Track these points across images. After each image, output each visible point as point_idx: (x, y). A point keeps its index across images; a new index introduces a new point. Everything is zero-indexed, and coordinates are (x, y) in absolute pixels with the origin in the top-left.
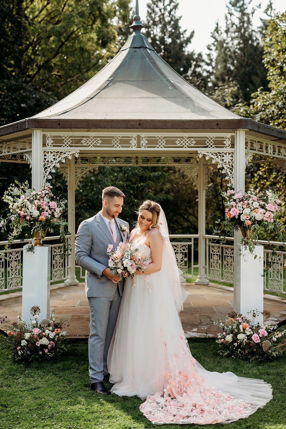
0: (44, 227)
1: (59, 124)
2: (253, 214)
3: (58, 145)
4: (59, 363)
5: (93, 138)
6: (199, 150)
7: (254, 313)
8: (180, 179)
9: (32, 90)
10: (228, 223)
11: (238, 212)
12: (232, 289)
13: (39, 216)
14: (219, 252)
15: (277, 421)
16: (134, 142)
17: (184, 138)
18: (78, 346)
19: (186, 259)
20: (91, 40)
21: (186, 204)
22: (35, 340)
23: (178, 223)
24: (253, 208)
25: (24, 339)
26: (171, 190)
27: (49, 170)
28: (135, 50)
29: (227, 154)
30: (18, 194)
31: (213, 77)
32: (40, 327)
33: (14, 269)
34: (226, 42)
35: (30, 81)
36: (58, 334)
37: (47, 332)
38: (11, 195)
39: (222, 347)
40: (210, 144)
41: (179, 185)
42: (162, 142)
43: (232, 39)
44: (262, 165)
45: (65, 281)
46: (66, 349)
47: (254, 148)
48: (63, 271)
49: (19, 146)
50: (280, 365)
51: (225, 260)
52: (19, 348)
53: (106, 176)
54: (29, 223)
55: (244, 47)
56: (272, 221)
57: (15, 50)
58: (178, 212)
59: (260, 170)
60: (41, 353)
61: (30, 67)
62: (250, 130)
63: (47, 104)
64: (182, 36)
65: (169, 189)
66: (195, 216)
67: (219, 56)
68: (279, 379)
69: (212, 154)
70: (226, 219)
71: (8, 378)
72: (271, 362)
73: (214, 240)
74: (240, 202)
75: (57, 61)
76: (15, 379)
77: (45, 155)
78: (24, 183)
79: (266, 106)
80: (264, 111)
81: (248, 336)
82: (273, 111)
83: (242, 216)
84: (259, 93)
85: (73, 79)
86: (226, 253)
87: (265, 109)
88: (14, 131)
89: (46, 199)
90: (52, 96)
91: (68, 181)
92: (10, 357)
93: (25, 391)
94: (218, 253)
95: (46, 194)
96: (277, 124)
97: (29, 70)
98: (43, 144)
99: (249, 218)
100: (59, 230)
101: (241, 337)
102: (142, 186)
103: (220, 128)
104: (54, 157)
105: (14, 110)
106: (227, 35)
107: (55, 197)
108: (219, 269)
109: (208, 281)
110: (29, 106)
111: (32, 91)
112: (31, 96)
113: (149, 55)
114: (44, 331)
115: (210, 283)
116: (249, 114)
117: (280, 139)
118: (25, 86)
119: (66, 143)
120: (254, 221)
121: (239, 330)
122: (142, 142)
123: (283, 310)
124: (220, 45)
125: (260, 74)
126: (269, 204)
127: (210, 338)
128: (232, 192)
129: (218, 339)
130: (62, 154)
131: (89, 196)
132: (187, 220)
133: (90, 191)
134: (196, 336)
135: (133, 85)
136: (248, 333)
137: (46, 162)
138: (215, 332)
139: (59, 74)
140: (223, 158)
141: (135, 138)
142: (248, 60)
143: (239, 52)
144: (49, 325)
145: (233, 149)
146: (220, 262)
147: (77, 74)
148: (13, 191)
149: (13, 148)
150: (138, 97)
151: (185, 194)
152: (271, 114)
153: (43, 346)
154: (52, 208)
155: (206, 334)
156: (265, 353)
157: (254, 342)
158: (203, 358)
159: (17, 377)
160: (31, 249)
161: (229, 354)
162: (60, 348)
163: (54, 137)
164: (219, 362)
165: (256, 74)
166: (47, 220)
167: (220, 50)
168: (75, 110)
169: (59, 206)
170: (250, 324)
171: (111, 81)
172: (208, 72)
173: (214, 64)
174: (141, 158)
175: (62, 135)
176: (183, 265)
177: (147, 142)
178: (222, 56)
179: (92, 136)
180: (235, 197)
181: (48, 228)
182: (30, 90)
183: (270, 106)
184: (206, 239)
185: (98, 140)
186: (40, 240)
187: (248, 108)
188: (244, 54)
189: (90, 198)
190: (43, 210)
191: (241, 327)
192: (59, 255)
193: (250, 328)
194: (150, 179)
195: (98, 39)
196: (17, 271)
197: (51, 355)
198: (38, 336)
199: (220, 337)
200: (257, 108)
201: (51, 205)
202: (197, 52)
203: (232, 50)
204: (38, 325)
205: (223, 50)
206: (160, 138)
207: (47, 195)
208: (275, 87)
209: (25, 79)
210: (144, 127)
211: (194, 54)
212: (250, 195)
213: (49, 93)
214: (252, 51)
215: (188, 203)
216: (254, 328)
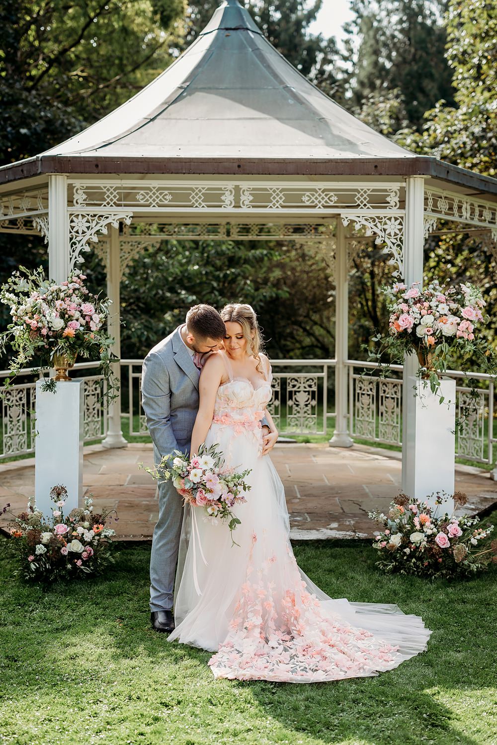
0: (72, 347)
1: (97, 166)
2: (439, 325)
3: (96, 202)
4: (101, 582)
5: (157, 190)
6: (344, 213)
7: (439, 498)
8: (299, 261)
9: (38, 103)
10: (395, 341)
11: (413, 321)
12: (399, 455)
13: (63, 329)
14: (371, 389)
15: (484, 683)
16: (228, 198)
17: (317, 192)
18: (132, 554)
19: (314, 403)
20: (142, 14)
21: (308, 305)
22: (59, 545)
23: (293, 338)
24: (437, 314)
25: (40, 543)
26: (282, 281)
27: (79, 248)
28: (227, 33)
29: (393, 219)
30: (26, 290)
31: (354, 82)
32: (68, 522)
33: (15, 420)
34: (378, 18)
35: (33, 87)
36: (99, 535)
37: (80, 530)
38: (13, 291)
39: (383, 556)
40: (362, 202)
41: (296, 272)
42: (278, 198)
43: (389, 13)
44: (444, 237)
45: (104, 441)
46: (113, 560)
47: (439, 209)
48: (100, 423)
49: (25, 203)
50: (483, 586)
51: (382, 404)
52: (31, 558)
53: (170, 256)
54: (46, 340)
55: (410, 28)
56: (472, 337)
57: (8, 32)
58: (293, 319)
59: (439, 247)
60: (69, 566)
61: (31, 61)
62: (433, 177)
63: (67, 129)
64: (299, 7)
65: (278, 280)
66: (324, 326)
67: (365, 43)
68: (484, 611)
69: (366, 220)
70: (391, 333)
71: (14, 610)
72: (468, 581)
73: (369, 369)
74: (415, 303)
75: (81, 52)
76: (26, 611)
77: (72, 221)
78: (36, 270)
79: (452, 134)
80: (448, 142)
81: (428, 536)
82: (464, 143)
83: (418, 329)
84: (437, 110)
85: (108, 83)
86: (385, 391)
87: (449, 138)
88: (17, 177)
89: (76, 299)
90: (74, 115)
91: (108, 265)
92: (16, 573)
93: (45, 632)
94: (370, 393)
95: (74, 290)
96: (470, 165)
97: (31, 68)
98: (68, 201)
99: (432, 332)
100: (99, 353)
101: (416, 537)
102: (233, 273)
103: (381, 174)
104: (88, 225)
105: (8, 139)
106: (380, 6)
107: (91, 295)
108: (370, 420)
109: (352, 440)
110: (34, 132)
111: (38, 106)
112: (37, 114)
113: (252, 43)
114: (74, 529)
115: (355, 444)
116: (422, 148)
117: (481, 193)
118: (27, 97)
119: (108, 200)
120: (441, 339)
121: (413, 526)
122: (243, 198)
123: (485, 491)
124: (368, 23)
125: (437, 75)
126: (466, 308)
127: (360, 540)
128: (402, 286)
129: (377, 542)
130: (103, 219)
131: (141, 291)
132: (310, 334)
133: (143, 282)
134: (337, 536)
135: (225, 96)
136: (429, 532)
137: (74, 234)
138: (370, 529)
139: (84, 74)
140: (385, 227)
141: (231, 191)
142: (416, 50)
143: (400, 36)
144: (83, 519)
145: (402, 211)
146: (374, 407)
147: (117, 75)
148: (16, 284)
149: (15, 208)
150: (233, 117)
151: (306, 288)
152: (460, 148)
153: (74, 555)
154: (86, 315)
155: (353, 534)
156: (457, 565)
157: (438, 546)
158: (350, 574)
159: (31, 609)
160: (50, 387)
161: (395, 567)
162: (102, 558)
163: (87, 188)
164: (378, 582)
165: (431, 76)
166: (78, 336)
167: (367, 33)
168: (123, 141)
169: (99, 310)
170: (432, 516)
171: (185, 89)
172: (346, 72)
173: (355, 58)
174: (235, 225)
175: (102, 186)
176: (309, 412)
177: (251, 198)
178: (369, 44)
179: (154, 188)
180: (406, 296)
181: (79, 350)
182: (36, 103)
183: (457, 133)
184: (349, 367)
185: (166, 195)
186: (65, 370)
187: (420, 137)
188: (409, 39)
189: (143, 295)
190: (70, 318)
191: (416, 521)
192: (93, 395)
193: (432, 523)
194: (246, 261)
195: (155, 13)
196: (21, 423)
197: (87, 570)
198: (65, 537)
199: (379, 537)
200: (435, 138)
201: (84, 310)
202: (326, 36)
203: (388, 33)
204: (65, 518)
205: (371, 33)
206: (274, 191)
207: (77, 292)
208: (466, 100)
209: (25, 84)
210: (248, 172)
211: (322, 40)
212: (432, 291)
213: (69, 109)
214: (424, 36)
215: (311, 304)
216: (439, 523)
